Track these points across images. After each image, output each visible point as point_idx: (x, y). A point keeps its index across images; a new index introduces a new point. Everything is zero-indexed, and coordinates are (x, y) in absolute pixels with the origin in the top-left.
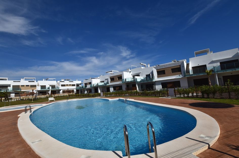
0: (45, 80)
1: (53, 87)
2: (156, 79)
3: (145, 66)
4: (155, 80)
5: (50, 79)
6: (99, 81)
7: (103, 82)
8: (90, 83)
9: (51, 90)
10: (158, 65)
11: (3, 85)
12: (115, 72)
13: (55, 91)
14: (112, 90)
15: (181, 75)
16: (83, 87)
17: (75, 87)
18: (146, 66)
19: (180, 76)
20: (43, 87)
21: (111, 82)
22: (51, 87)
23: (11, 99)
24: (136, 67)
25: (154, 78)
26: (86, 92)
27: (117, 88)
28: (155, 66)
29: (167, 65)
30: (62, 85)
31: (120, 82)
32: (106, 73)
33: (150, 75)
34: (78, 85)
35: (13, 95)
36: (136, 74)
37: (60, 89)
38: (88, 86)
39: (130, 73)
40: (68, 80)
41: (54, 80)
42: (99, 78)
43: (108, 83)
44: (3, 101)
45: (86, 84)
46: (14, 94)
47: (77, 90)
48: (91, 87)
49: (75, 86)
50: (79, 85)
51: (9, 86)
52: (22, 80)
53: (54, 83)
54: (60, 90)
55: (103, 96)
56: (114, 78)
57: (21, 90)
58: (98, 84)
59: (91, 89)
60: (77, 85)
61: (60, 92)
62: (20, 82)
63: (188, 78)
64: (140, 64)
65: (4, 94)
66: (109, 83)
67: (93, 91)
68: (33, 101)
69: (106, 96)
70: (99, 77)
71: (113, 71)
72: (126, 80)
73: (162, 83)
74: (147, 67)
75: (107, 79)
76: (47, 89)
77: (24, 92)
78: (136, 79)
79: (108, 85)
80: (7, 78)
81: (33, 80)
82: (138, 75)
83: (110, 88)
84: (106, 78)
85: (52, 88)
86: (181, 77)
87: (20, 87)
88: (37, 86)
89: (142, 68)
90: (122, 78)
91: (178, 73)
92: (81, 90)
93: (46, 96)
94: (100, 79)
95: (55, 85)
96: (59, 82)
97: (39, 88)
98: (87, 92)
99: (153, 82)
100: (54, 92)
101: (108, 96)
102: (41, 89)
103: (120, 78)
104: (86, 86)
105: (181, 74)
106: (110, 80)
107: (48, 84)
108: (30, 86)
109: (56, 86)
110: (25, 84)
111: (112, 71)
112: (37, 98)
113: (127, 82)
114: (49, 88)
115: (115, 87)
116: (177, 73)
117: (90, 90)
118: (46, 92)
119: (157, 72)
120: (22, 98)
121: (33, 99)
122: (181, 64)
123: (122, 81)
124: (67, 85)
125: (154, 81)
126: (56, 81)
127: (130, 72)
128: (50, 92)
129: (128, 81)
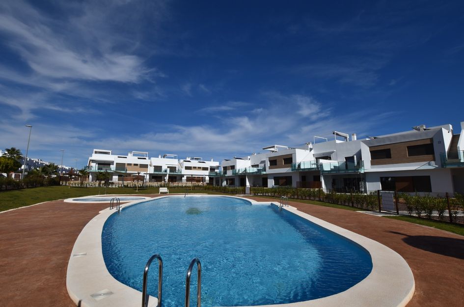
0: (161, 157)
1: (173, 169)
2: (368, 167)
3: (346, 138)
4: (366, 171)
5: (168, 155)
6: (250, 165)
7: (257, 166)
8: (233, 167)
9: (169, 174)
10: (375, 138)
11: (105, 161)
12: (280, 149)
13: (175, 177)
14: (271, 183)
15: (433, 163)
16: (220, 173)
17: (207, 173)
18: (348, 137)
19: (429, 164)
20: (158, 168)
21: (270, 168)
22: (168, 170)
23: (113, 183)
24: (325, 141)
25: (364, 166)
26: (224, 183)
27: (281, 182)
28: (367, 139)
29: (396, 137)
30: (187, 168)
31: (288, 168)
32: (264, 149)
33: (353, 157)
34: (212, 169)
35: (115, 178)
36: (323, 154)
37: (183, 173)
38: (230, 173)
39: (310, 151)
40: (197, 159)
41: (175, 158)
42: (249, 159)
43: (264, 169)
44: (101, 185)
45: (225, 168)
46: (117, 177)
47: (210, 178)
48: (233, 174)
49: (208, 170)
50: (214, 169)
51: (112, 163)
52: (129, 154)
53: (174, 162)
54: (183, 176)
55: (250, 194)
56: (276, 160)
57: (127, 171)
58: (246, 170)
59: (234, 179)
60: (210, 169)
61: (183, 178)
62: (126, 158)
63: (453, 170)
64: (334, 133)
65: (104, 175)
66: (267, 169)
67: (237, 182)
68: (138, 190)
69: (255, 195)
70: (249, 157)
71: (276, 146)
72: (299, 166)
73: (381, 178)
74: (350, 140)
75: (263, 162)
76: (163, 172)
77: (130, 174)
78: (321, 165)
79: (264, 173)
80: (110, 151)
81: (143, 156)
82: (327, 157)
83: (268, 180)
84: (262, 160)
85: (170, 171)
86: (433, 168)
87: (126, 166)
88: (149, 166)
89: (338, 142)
90: (292, 162)
91: (426, 156)
92: (216, 178)
93: (159, 183)
94: (251, 161)
95: (176, 167)
96: (182, 161)
97: (151, 170)
98: (227, 184)
99: (360, 173)
100: (173, 178)
101: (259, 194)
102: (155, 171)
103: (288, 160)
104: (225, 173)
105: (434, 160)
106: (268, 164)
107: (165, 163)
108: (139, 165)
109: (177, 169)
110: (133, 162)
111: (274, 147)
112: (147, 186)
113: (301, 171)
114: (166, 171)
115: (277, 178)
116: (421, 157)
117: (231, 181)
118: (161, 177)
119: (371, 152)
120: (126, 183)
121: (139, 187)
122: (435, 135)
123: (292, 167)
124: (195, 168)
125: (362, 172)
126: (177, 160)
127: (311, 149)
128: (167, 178)
129: (304, 169)
